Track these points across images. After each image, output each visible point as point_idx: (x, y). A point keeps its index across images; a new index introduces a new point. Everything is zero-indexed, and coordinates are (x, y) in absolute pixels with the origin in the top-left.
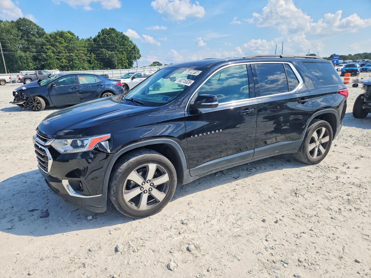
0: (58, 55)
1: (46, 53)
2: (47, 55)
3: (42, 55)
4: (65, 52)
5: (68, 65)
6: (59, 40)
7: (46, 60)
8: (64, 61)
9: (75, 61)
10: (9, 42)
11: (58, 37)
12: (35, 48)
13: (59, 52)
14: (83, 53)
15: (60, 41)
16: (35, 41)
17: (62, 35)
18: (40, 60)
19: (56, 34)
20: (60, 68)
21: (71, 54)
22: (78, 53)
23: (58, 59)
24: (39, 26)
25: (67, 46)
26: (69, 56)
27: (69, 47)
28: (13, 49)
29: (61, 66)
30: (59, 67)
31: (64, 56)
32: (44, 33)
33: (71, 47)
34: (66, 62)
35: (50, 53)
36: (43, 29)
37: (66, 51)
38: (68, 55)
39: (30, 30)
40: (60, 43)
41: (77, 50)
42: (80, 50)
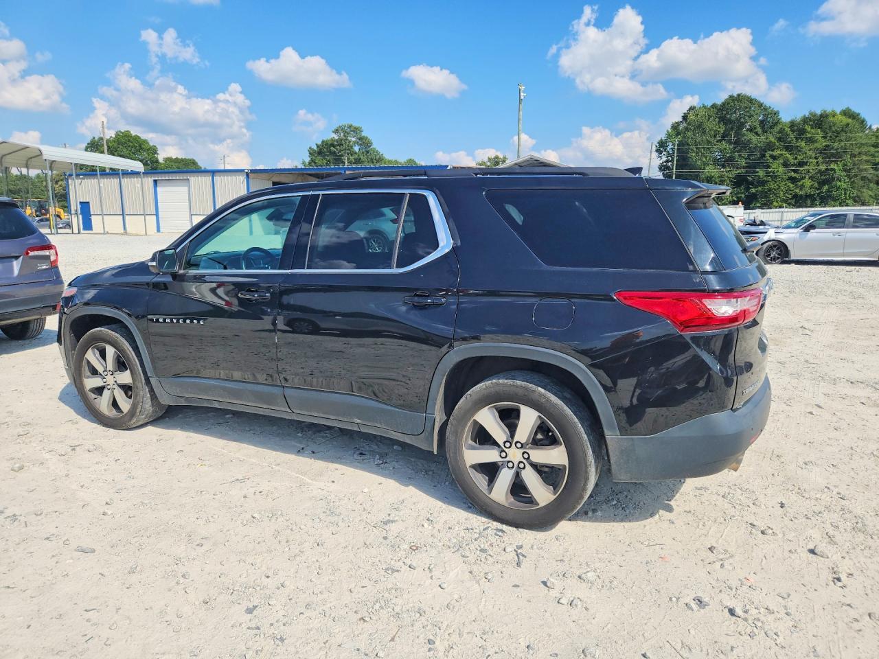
0: (795, 171)
1: (769, 167)
2: (768, 173)
3: (758, 172)
4: (817, 162)
5: (814, 194)
6: (809, 135)
7: (763, 183)
8: (808, 183)
9: (839, 184)
10: (695, 149)
11: (808, 128)
12: (745, 159)
13: (801, 164)
14: (867, 161)
15: (810, 138)
16: (751, 143)
17: (821, 121)
18: (749, 184)
19: (805, 120)
20: (793, 202)
21: (833, 166)
22: (853, 161)
23: (793, 180)
24: (770, 108)
25: (826, 146)
26: (823, 172)
27: (833, 148)
28: (699, 163)
29: (795, 196)
30: (791, 199)
31: (811, 171)
32: (778, 122)
33: (837, 149)
34: (811, 187)
35: (777, 167)
36: (776, 113)
37: (820, 159)
38: (823, 168)
39: (745, 118)
40: (811, 140)
41: (853, 156)
42: (859, 153)
